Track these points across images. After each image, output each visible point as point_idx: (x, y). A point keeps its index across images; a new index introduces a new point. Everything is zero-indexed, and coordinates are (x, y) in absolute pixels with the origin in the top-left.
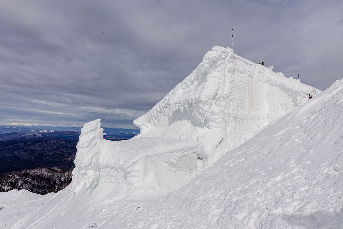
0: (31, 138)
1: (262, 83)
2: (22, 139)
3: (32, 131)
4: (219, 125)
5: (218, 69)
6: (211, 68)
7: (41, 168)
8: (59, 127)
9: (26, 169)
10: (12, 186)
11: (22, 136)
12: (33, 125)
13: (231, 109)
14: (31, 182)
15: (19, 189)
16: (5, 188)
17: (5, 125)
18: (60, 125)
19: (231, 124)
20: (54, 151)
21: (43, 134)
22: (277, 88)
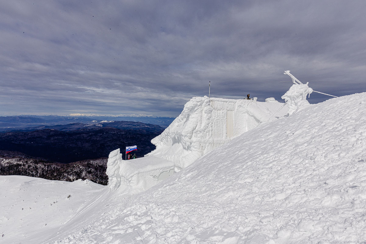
0: (92, 129)
1: (242, 113)
2: (84, 129)
3: (93, 121)
4: (197, 149)
5: (196, 112)
6: (191, 112)
7: (103, 158)
8: (119, 117)
9: (89, 160)
10: (77, 175)
11: (84, 126)
12: (93, 116)
13: (207, 138)
14: (94, 172)
15: (84, 179)
16: (71, 177)
17: (68, 115)
18: (119, 116)
19: (207, 148)
20: (114, 141)
21: (104, 124)
22: (253, 118)
